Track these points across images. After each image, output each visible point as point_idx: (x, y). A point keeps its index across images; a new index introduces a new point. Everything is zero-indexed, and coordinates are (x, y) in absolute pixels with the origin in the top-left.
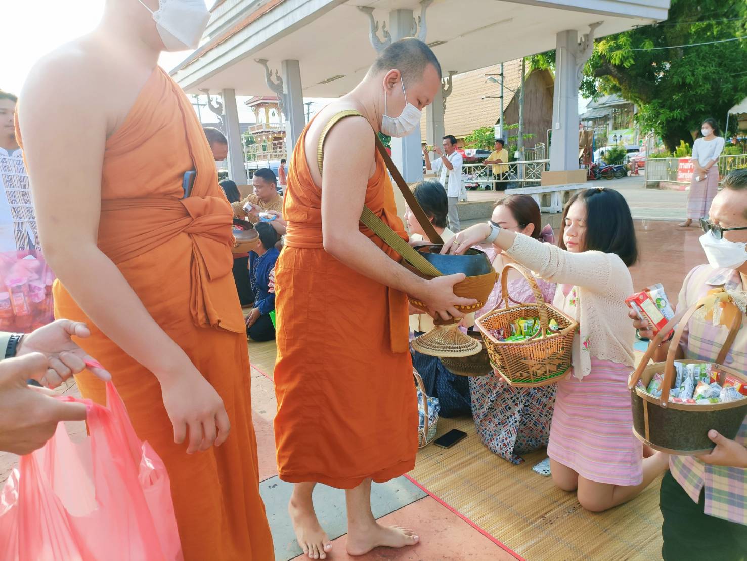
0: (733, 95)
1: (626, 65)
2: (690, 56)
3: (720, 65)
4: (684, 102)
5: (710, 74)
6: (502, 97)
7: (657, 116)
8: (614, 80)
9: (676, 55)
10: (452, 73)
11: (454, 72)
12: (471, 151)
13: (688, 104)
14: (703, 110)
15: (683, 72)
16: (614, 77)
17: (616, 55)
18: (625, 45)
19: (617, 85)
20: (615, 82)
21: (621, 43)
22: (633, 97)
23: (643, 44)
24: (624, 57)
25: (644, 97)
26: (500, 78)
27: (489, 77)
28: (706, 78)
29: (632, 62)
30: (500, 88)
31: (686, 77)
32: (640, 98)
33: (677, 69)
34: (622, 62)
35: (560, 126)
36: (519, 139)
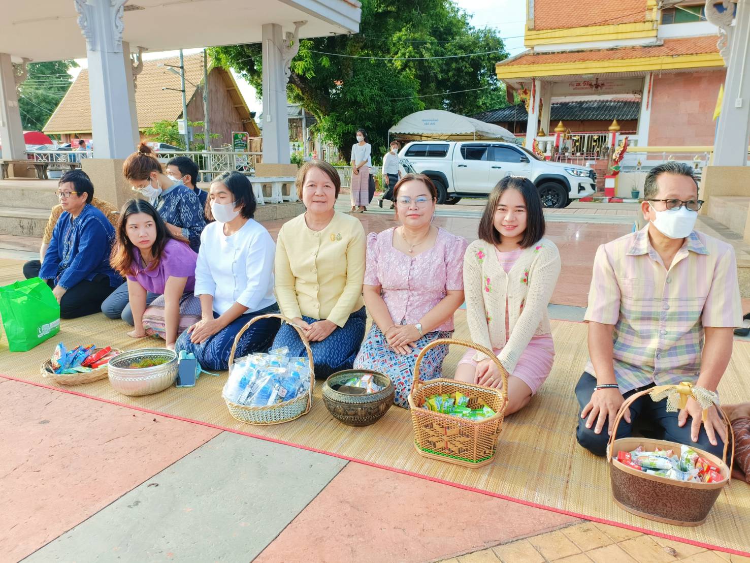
0: (391, 117)
1: (309, 76)
2: (358, 77)
3: (381, 89)
4: (356, 118)
5: (375, 96)
6: (184, 91)
7: (335, 127)
8: (298, 89)
9: (347, 74)
10: (142, 49)
11: (144, 48)
12: (154, 144)
13: (359, 119)
14: (371, 127)
15: (354, 91)
16: (298, 86)
17: (299, 66)
18: (306, 57)
19: (301, 94)
20: (297, 91)
21: (302, 54)
22: (314, 107)
23: (321, 59)
24: (306, 68)
25: (323, 109)
26: (180, 71)
27: (170, 67)
28: (372, 99)
29: (313, 75)
30: (181, 82)
31: (357, 96)
32: (320, 110)
33: (349, 88)
34: (304, 73)
35: (271, 119)
36: (206, 137)
